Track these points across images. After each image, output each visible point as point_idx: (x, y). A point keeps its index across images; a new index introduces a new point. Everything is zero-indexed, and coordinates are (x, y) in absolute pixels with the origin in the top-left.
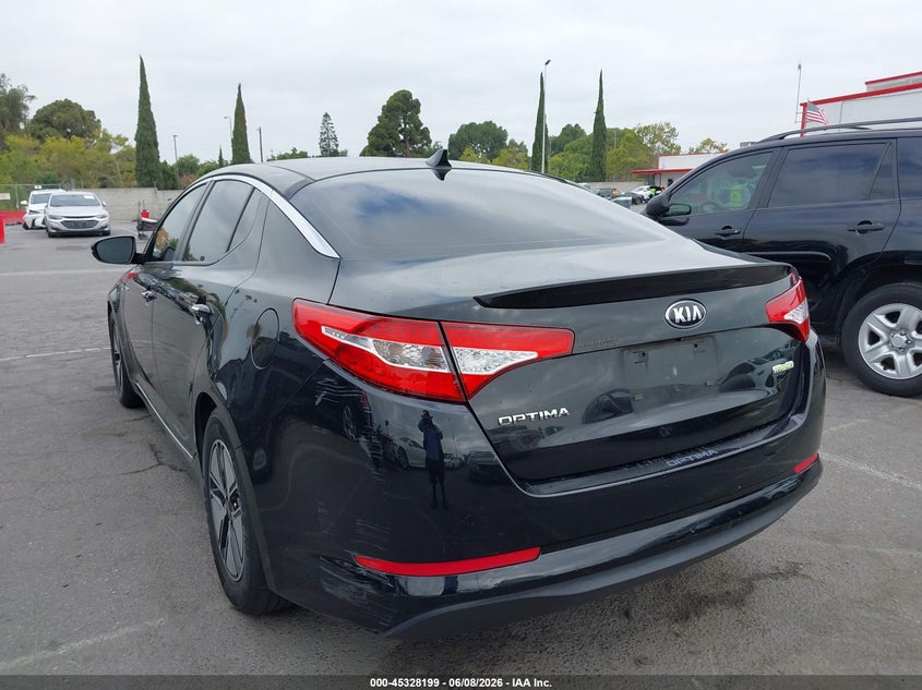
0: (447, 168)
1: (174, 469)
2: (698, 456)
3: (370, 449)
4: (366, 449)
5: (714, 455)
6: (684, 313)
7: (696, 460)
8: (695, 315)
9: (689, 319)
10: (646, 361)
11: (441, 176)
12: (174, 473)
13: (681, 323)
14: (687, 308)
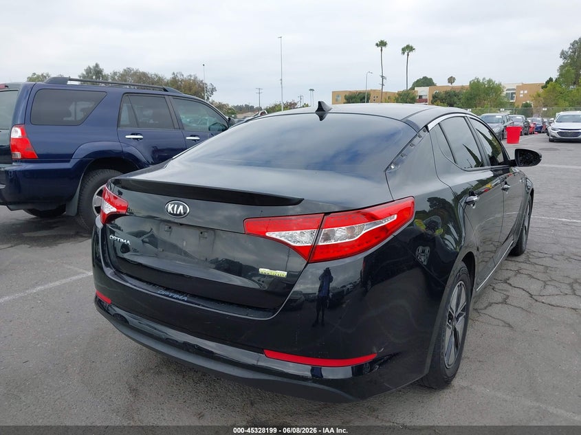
2: (175, 296)
5: (183, 300)
6: (173, 209)
7: (171, 297)
8: (179, 211)
9: (175, 212)
10: (171, 232)
13: (170, 213)
14: (176, 206)
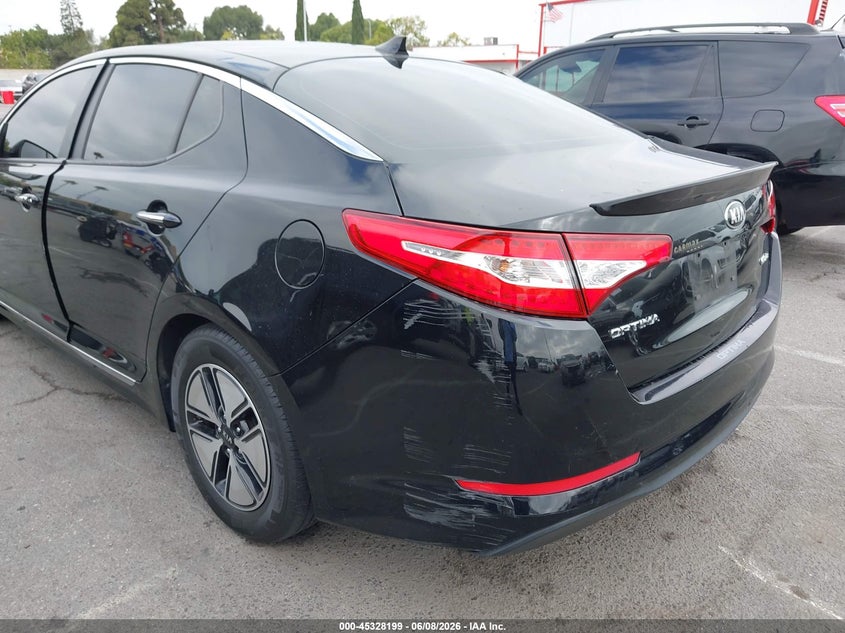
0: (405, 56)
1: (78, 392)
3: (493, 374)
4: (489, 375)
11: (399, 65)
12: (82, 398)
